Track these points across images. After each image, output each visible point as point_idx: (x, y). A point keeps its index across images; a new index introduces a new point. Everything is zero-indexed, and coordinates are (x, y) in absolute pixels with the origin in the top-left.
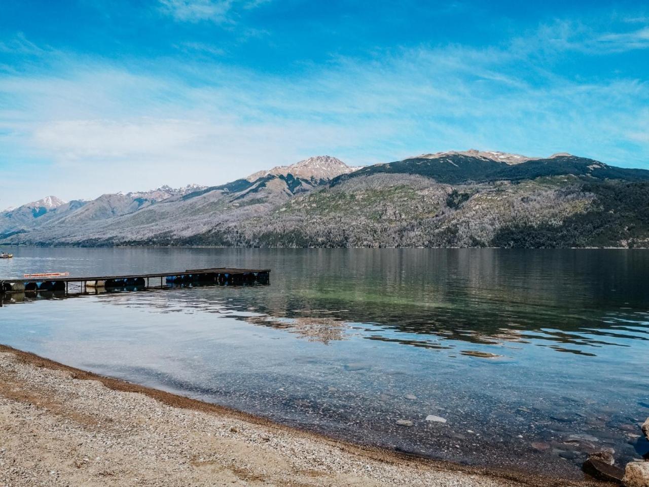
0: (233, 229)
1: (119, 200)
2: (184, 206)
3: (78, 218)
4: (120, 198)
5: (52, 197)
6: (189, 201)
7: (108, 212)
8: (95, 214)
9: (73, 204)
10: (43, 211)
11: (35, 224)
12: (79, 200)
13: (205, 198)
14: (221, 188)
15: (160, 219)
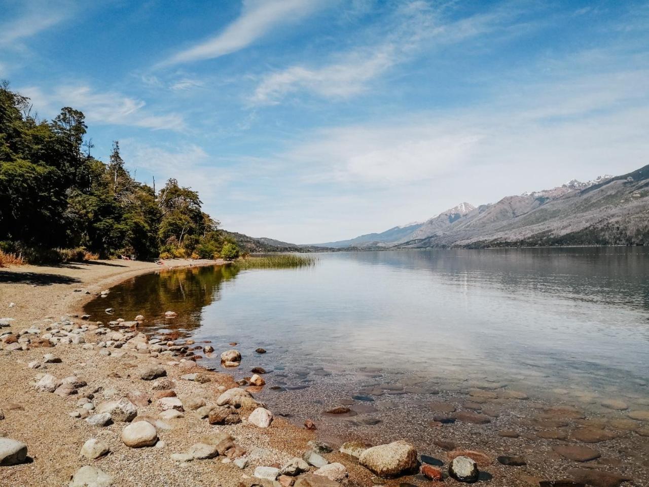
0: (613, 225)
1: (520, 201)
2: (577, 202)
3: (481, 221)
4: (521, 199)
5: (465, 203)
6: (585, 196)
7: (509, 214)
8: (496, 217)
9: (481, 209)
10: (457, 216)
11: (449, 229)
12: (489, 204)
13: (602, 191)
14: (625, 177)
15: (551, 218)
